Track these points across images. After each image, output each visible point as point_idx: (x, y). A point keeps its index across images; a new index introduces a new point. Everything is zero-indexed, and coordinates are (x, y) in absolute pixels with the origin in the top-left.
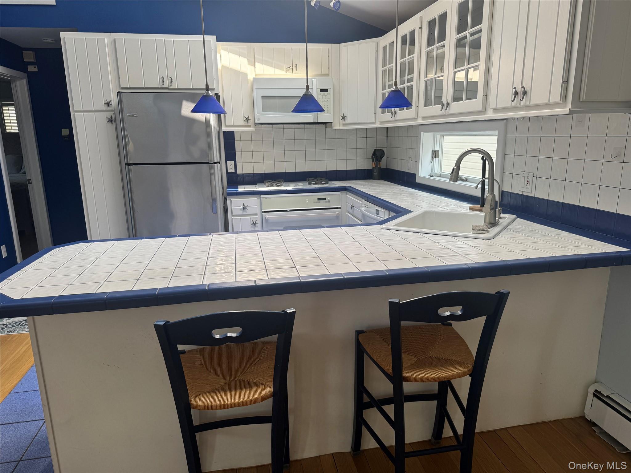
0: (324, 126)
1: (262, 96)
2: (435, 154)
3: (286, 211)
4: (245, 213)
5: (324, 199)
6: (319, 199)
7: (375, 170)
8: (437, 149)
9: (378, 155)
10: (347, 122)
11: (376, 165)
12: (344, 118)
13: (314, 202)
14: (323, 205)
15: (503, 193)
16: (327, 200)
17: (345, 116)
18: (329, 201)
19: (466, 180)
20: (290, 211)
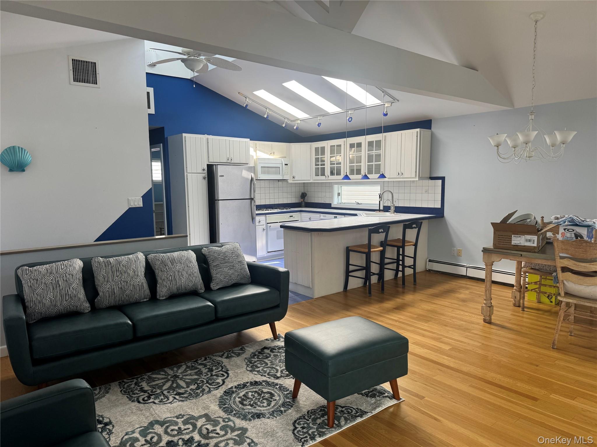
0: (278, 181)
1: (261, 167)
2: (339, 194)
3: (277, 222)
4: (259, 224)
5: (292, 216)
6: (290, 216)
7: (303, 203)
8: (340, 192)
9: (303, 195)
10: (295, 179)
11: (304, 200)
12: (294, 177)
13: (288, 218)
14: (292, 219)
15: (384, 207)
16: (293, 217)
17: (294, 176)
18: (294, 217)
19: (361, 204)
20: (279, 222)
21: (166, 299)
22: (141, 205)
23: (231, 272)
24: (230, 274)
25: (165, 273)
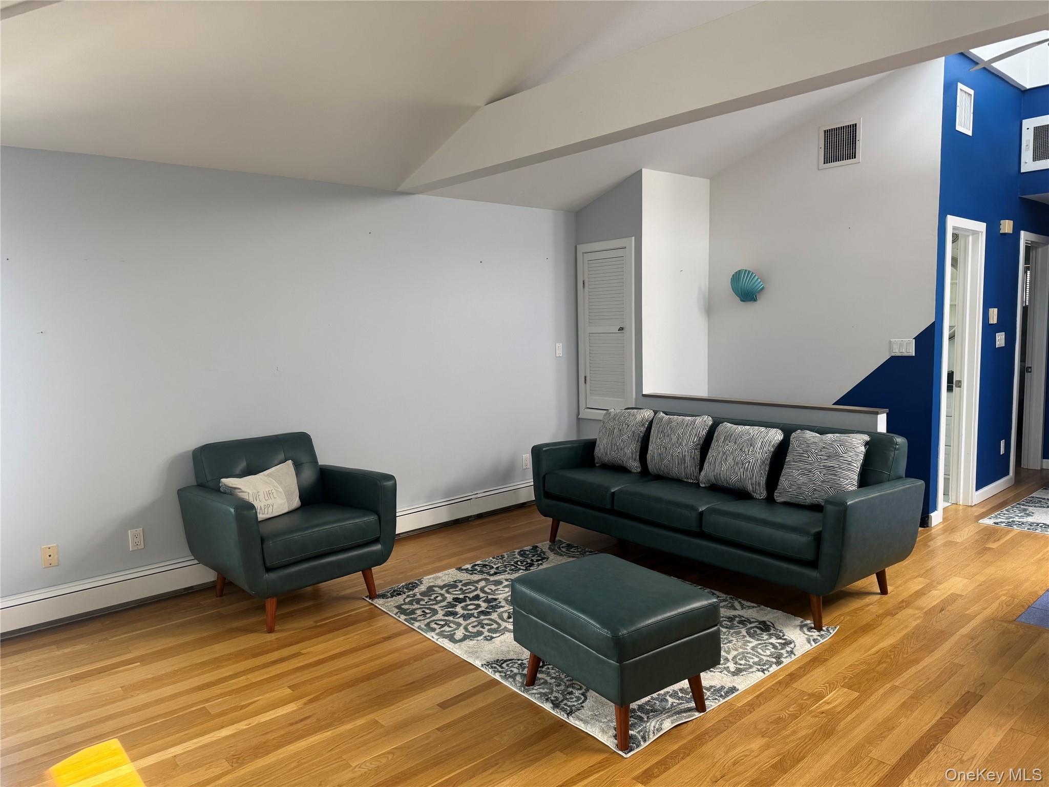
21: (705, 487)
22: (912, 352)
23: (803, 479)
24: (799, 482)
25: (744, 455)
